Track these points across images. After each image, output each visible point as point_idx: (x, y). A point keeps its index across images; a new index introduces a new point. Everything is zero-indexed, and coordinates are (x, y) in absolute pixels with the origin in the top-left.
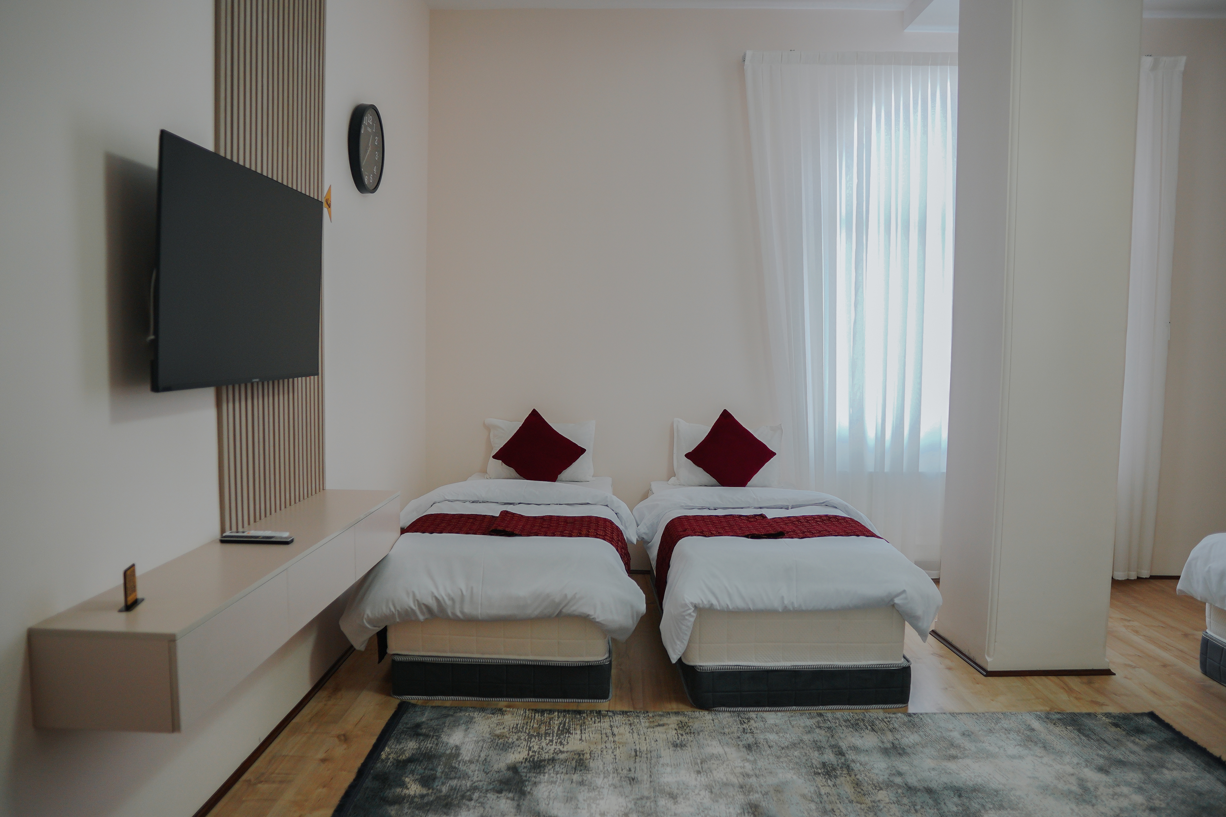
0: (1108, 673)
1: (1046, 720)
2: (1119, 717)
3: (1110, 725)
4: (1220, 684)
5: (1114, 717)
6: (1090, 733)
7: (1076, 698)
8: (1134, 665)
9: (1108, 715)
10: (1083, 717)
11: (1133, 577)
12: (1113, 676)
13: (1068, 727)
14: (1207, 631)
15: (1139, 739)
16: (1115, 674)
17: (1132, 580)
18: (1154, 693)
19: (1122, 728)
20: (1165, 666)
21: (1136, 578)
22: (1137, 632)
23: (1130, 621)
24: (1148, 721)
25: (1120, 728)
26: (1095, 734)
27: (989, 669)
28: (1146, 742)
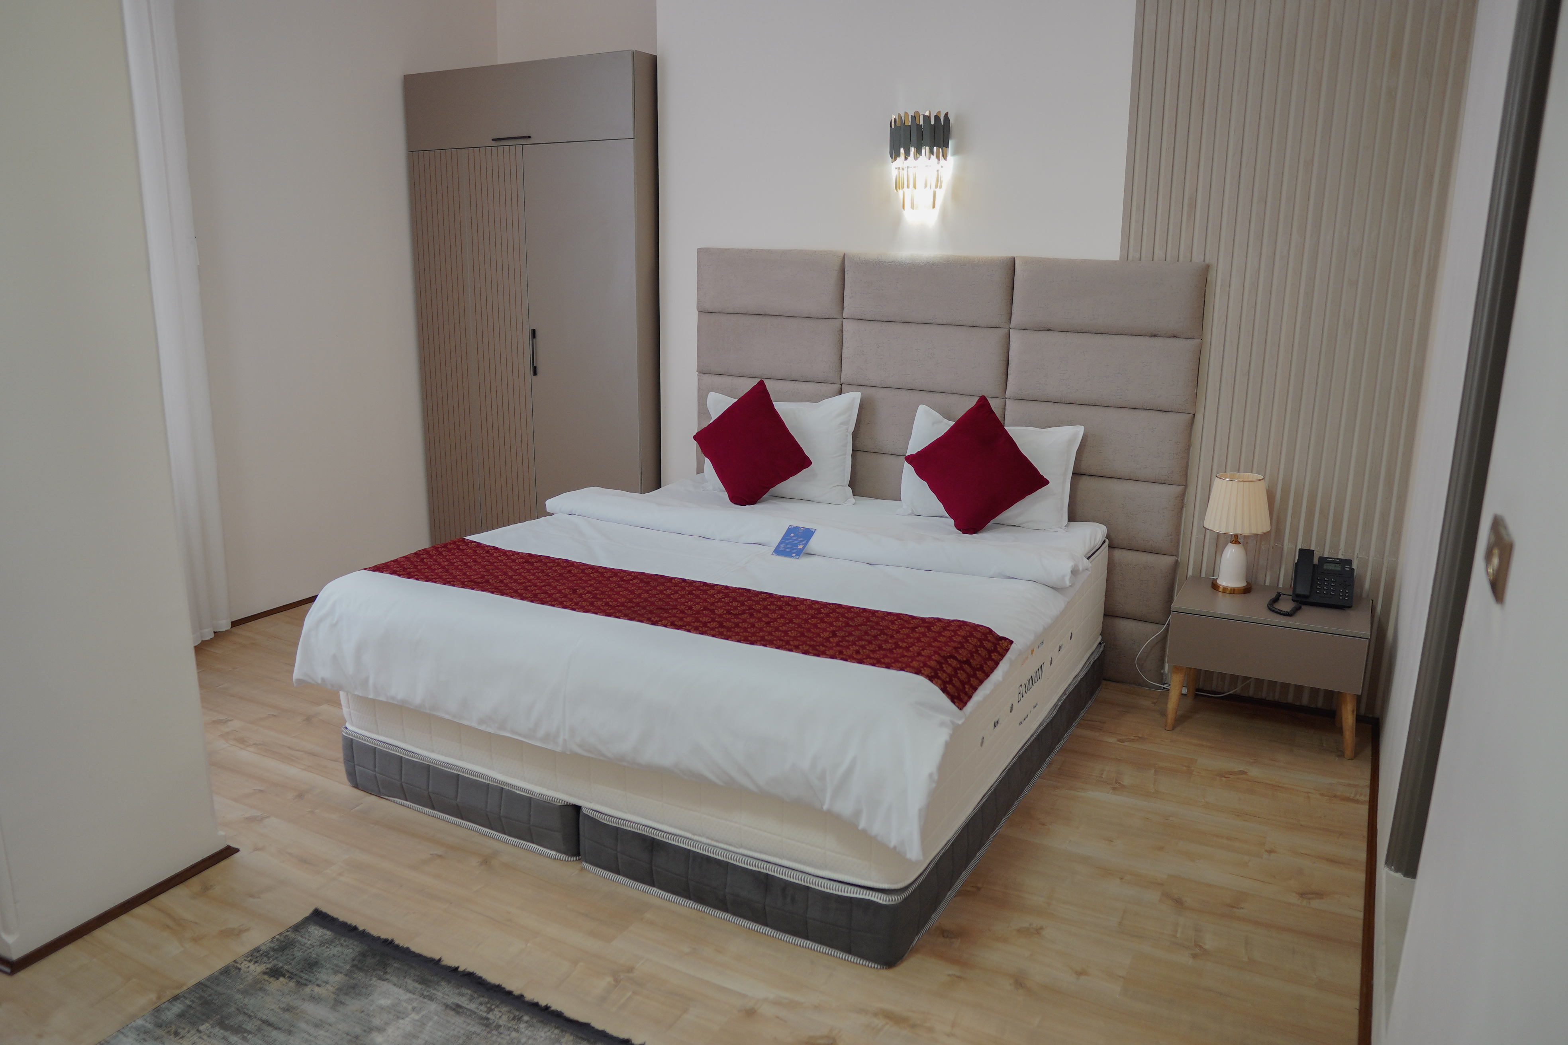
0: (228, 852)
1: (159, 1032)
2: (274, 950)
3: (266, 977)
4: (380, 797)
5: (266, 955)
6: (241, 1018)
7: (196, 940)
8: (258, 813)
9: (255, 955)
10: (218, 985)
11: (209, 636)
12: (237, 855)
13: (202, 1028)
14: (347, 725)
15: (318, 985)
16: (237, 850)
17: (208, 640)
18: (304, 861)
19: (288, 975)
20: (301, 796)
21: (212, 636)
22: (242, 741)
23: (226, 721)
24: (317, 932)
25: (284, 976)
26: (250, 1016)
27: (15, 955)
28: (329, 987)
